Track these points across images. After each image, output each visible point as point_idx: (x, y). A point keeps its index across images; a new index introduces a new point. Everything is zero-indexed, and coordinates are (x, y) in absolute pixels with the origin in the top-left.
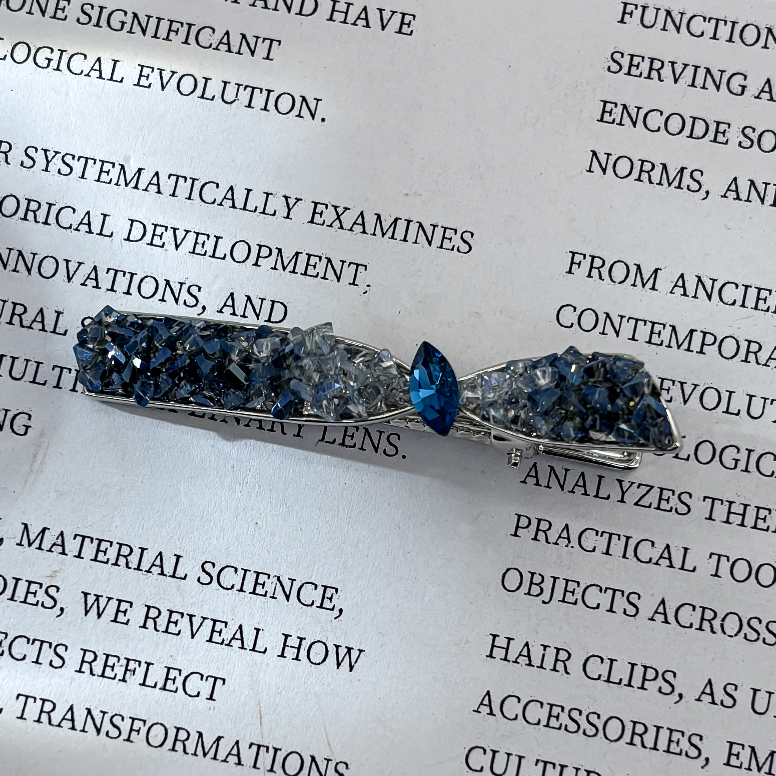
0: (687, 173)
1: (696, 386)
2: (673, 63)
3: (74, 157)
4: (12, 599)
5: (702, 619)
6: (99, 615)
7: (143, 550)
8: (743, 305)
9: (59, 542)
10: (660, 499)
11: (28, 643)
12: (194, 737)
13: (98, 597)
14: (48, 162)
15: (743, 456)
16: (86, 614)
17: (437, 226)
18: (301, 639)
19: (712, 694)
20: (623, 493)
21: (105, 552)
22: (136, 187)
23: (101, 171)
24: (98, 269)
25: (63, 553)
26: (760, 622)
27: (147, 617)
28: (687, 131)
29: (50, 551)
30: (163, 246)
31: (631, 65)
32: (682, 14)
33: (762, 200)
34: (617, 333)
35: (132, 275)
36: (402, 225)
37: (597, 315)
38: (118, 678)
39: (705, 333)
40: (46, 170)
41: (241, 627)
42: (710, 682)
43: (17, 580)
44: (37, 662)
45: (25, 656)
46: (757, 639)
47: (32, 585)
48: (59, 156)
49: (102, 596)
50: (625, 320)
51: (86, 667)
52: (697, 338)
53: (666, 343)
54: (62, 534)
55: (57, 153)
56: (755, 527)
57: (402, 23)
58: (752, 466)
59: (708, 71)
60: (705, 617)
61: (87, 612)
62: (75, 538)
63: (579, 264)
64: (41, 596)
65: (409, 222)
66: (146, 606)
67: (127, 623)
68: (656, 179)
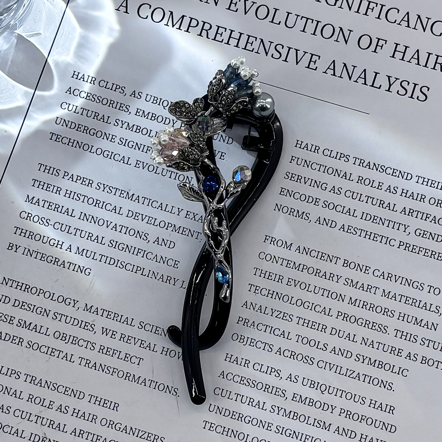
0: (305, 214)
1: (299, 282)
2: (305, 178)
3: (112, 187)
4: (80, 327)
5: (291, 355)
6: (107, 335)
7: (122, 316)
8: (317, 258)
9: (96, 311)
10: (284, 316)
11: (84, 341)
12: (132, 376)
14: (104, 188)
15: (311, 305)
16: (102, 334)
18: (168, 349)
19: (291, 378)
20: (272, 313)
21: (110, 315)
22: (131, 200)
24: (117, 225)
25: (97, 314)
26: (309, 357)
27: (121, 337)
28: (306, 200)
29: (93, 313)
30: (138, 220)
31: (292, 177)
32: (310, 162)
33: (327, 225)
34: (277, 263)
35: (127, 228)
37: (271, 256)
38: (111, 355)
39: (304, 265)
40: (104, 191)
41: (150, 343)
42: (291, 374)
43: (82, 321)
44: (86, 348)
45: (83, 345)
46: (307, 363)
47: (87, 323)
48: (108, 187)
49: (108, 329)
50: (280, 259)
51: (101, 351)
52: (301, 266)
53: (292, 267)
54: (97, 308)
55: (107, 185)
56: (311, 328)
57: (221, 156)
58: (313, 309)
59: (316, 181)
60: (292, 354)
62: (101, 310)
63: (268, 239)
64: (89, 327)
67: (115, 338)
68: (295, 215)
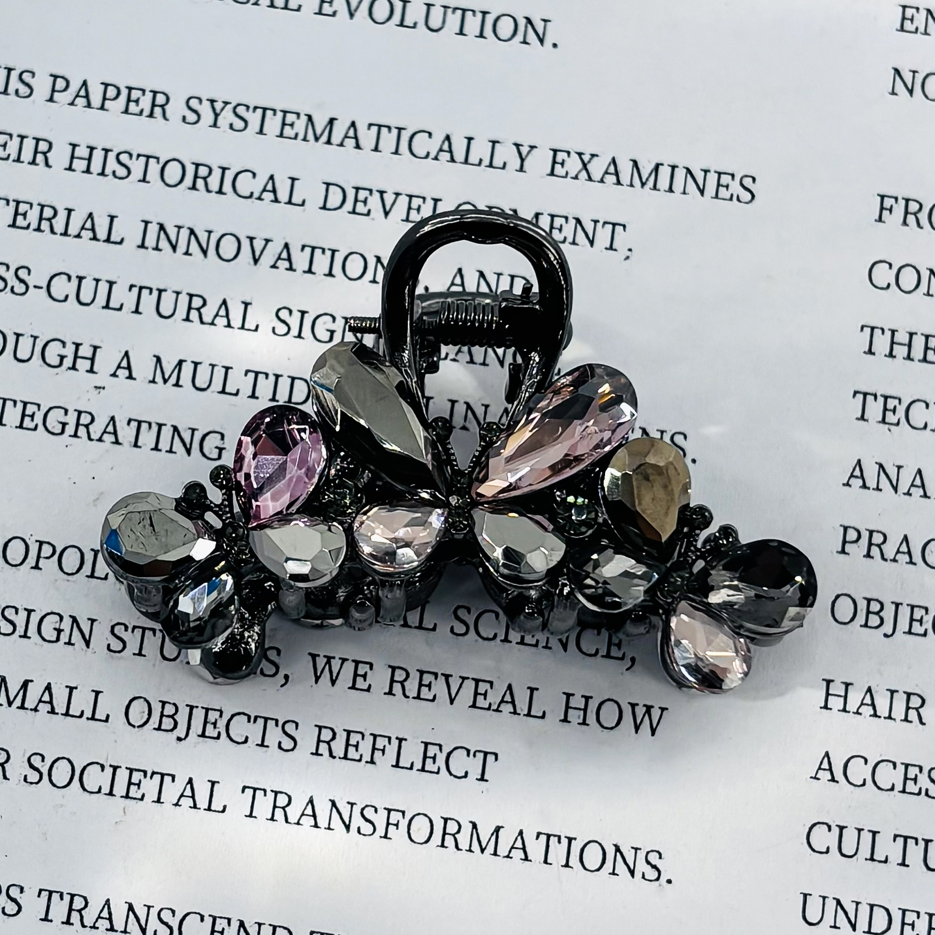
3: (248, 107)
6: (333, 682)
11: (249, 721)
12: (467, 828)
13: (329, 659)
14: (217, 115)
16: (316, 682)
17: (709, 171)
18: (587, 699)
22: (329, 142)
23: (284, 124)
24: (291, 247)
27: (392, 681)
30: (368, 214)
35: (334, 252)
36: (665, 172)
37: (918, 272)
38: (364, 760)
40: (215, 125)
41: (510, 687)
44: (262, 745)
45: (247, 738)
48: (229, 108)
49: (334, 658)
51: (323, 748)
55: (226, 103)
61: (317, 679)
65: (674, 167)
66: (390, 666)
67: (368, 690)
